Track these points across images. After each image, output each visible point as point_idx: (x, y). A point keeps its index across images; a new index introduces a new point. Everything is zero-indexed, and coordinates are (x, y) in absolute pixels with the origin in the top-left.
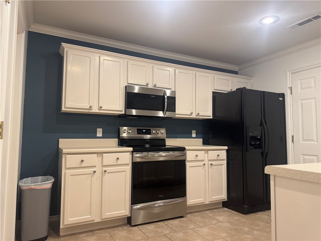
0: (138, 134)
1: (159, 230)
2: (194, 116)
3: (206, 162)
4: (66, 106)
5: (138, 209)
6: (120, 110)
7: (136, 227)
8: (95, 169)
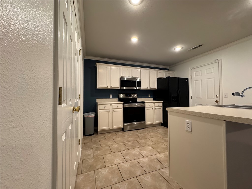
0: (126, 96)
1: (134, 133)
2: (149, 89)
3: (154, 108)
4: (99, 86)
5: (126, 125)
6: (118, 87)
7: (125, 132)
8: (110, 110)
